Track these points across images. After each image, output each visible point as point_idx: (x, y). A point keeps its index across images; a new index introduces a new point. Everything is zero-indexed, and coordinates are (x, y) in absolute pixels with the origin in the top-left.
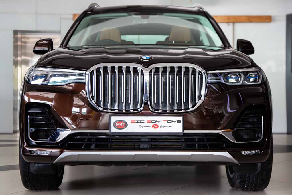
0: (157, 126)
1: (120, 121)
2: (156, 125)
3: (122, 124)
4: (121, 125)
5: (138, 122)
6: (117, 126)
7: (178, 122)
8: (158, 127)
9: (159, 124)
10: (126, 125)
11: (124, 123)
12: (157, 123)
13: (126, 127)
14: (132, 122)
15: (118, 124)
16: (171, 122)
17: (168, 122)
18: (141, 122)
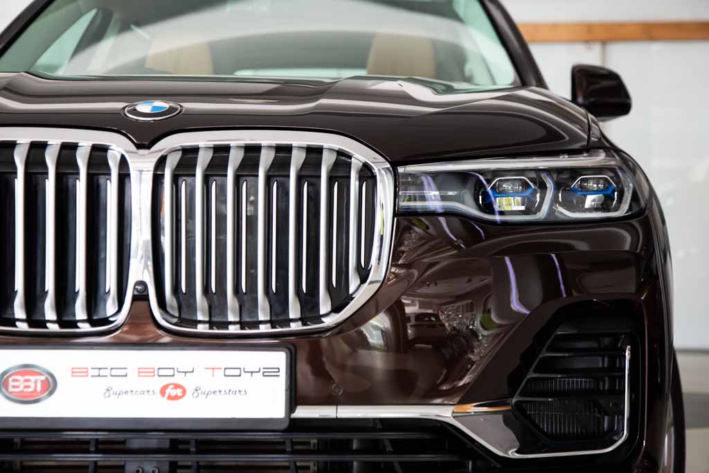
0: (179, 392)
1: (27, 369)
2: (177, 386)
3: (35, 382)
4: (28, 387)
5: (99, 372)
6: (11, 389)
7: (270, 373)
8: (184, 392)
9: (188, 382)
10: (50, 385)
11: (43, 378)
12: (179, 379)
13: (51, 393)
14: (75, 372)
15: (17, 381)
16: (237, 372)
17: (228, 372)
18: (115, 372)
